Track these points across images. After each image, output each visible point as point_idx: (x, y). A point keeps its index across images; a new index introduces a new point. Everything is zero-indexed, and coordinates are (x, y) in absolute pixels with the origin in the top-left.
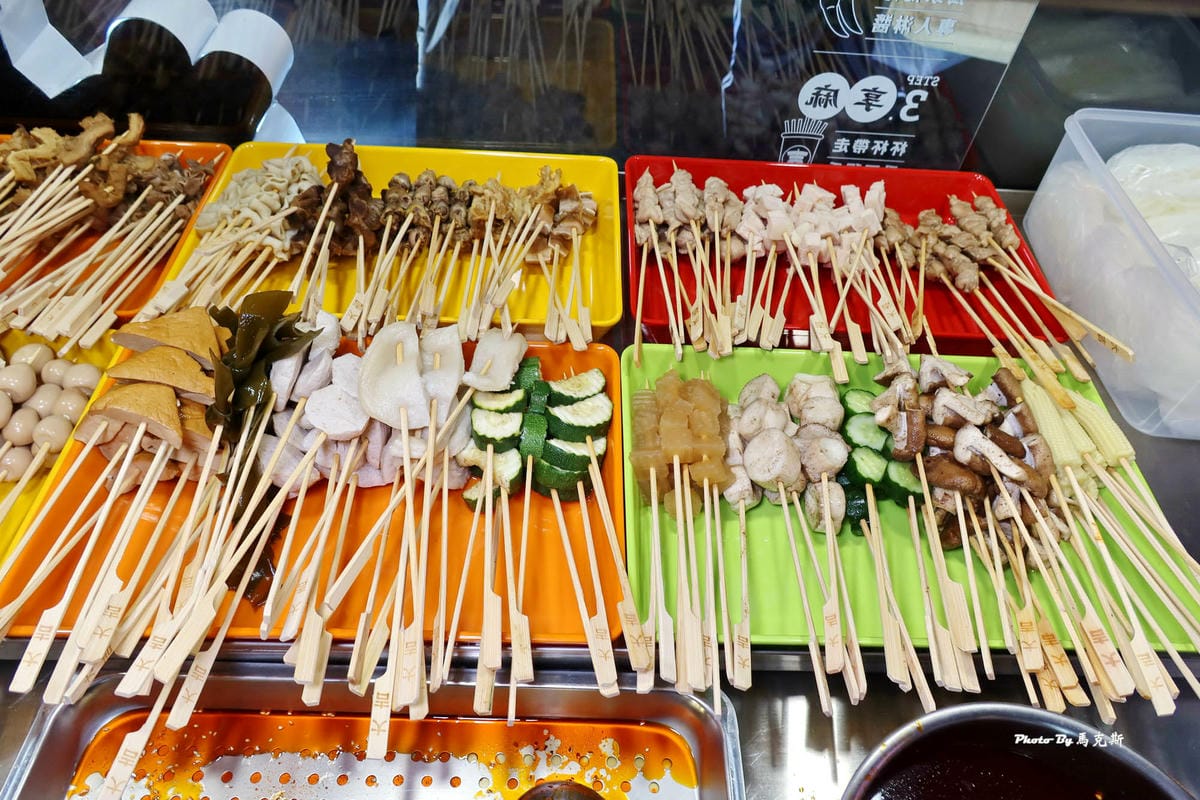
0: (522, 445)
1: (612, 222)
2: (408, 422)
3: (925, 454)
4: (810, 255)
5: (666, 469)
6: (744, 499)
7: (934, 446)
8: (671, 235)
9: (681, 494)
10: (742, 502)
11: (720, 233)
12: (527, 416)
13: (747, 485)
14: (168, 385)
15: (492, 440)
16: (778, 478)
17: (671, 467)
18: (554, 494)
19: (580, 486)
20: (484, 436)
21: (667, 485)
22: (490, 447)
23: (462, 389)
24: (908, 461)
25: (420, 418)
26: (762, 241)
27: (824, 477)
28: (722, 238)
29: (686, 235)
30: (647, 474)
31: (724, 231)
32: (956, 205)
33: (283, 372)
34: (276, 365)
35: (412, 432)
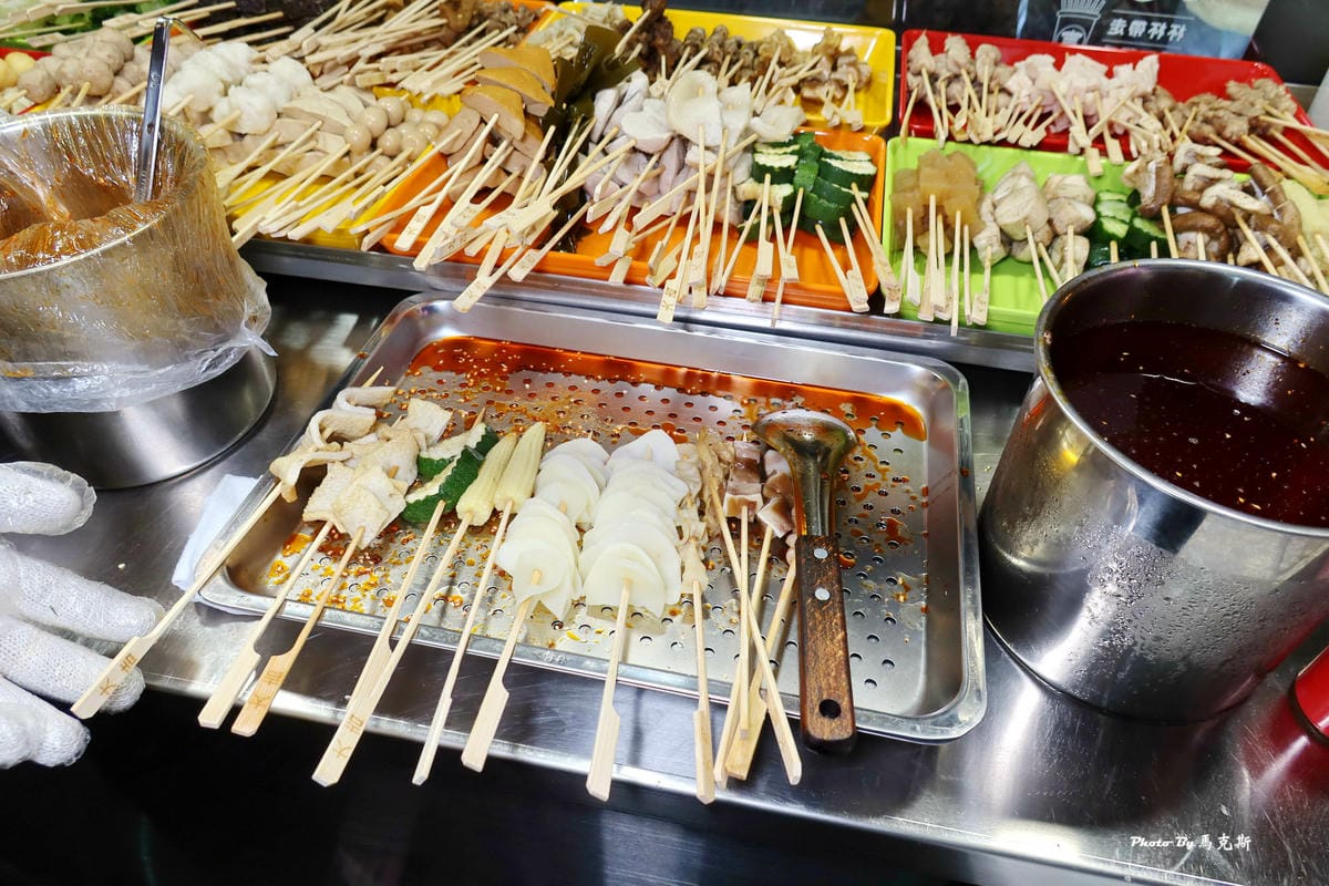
0: (796, 179)
1: (885, 86)
2: (705, 139)
3: (1172, 211)
4: (1076, 98)
5: (921, 209)
6: (991, 245)
7: (1181, 205)
8: (941, 85)
9: (935, 240)
10: (989, 248)
11: (989, 86)
12: (802, 161)
13: (996, 231)
14: (518, 92)
15: (770, 169)
16: (1026, 219)
17: (927, 208)
18: (819, 229)
19: (842, 221)
20: (764, 166)
21: (922, 226)
22: (768, 177)
23: (747, 131)
24: (1156, 218)
25: (714, 137)
26: (1029, 96)
27: (1071, 230)
28: (990, 92)
29: (955, 87)
30: (904, 215)
31: (993, 84)
32: (1232, 87)
33: (605, 100)
34: (599, 95)
35: (707, 148)
